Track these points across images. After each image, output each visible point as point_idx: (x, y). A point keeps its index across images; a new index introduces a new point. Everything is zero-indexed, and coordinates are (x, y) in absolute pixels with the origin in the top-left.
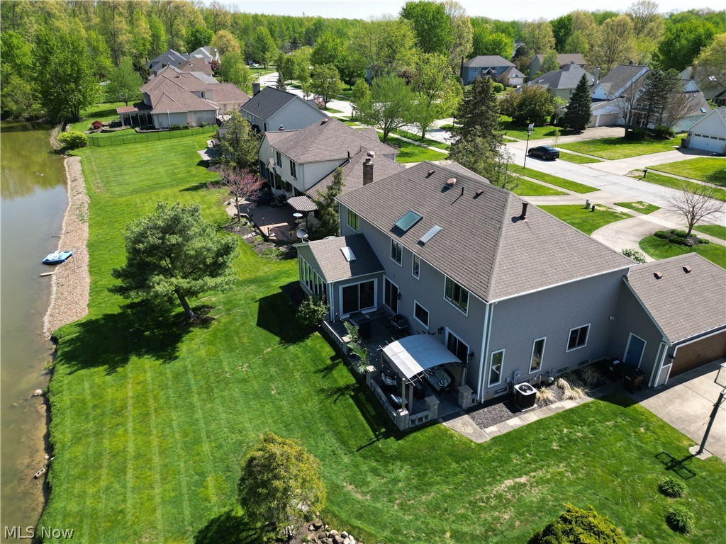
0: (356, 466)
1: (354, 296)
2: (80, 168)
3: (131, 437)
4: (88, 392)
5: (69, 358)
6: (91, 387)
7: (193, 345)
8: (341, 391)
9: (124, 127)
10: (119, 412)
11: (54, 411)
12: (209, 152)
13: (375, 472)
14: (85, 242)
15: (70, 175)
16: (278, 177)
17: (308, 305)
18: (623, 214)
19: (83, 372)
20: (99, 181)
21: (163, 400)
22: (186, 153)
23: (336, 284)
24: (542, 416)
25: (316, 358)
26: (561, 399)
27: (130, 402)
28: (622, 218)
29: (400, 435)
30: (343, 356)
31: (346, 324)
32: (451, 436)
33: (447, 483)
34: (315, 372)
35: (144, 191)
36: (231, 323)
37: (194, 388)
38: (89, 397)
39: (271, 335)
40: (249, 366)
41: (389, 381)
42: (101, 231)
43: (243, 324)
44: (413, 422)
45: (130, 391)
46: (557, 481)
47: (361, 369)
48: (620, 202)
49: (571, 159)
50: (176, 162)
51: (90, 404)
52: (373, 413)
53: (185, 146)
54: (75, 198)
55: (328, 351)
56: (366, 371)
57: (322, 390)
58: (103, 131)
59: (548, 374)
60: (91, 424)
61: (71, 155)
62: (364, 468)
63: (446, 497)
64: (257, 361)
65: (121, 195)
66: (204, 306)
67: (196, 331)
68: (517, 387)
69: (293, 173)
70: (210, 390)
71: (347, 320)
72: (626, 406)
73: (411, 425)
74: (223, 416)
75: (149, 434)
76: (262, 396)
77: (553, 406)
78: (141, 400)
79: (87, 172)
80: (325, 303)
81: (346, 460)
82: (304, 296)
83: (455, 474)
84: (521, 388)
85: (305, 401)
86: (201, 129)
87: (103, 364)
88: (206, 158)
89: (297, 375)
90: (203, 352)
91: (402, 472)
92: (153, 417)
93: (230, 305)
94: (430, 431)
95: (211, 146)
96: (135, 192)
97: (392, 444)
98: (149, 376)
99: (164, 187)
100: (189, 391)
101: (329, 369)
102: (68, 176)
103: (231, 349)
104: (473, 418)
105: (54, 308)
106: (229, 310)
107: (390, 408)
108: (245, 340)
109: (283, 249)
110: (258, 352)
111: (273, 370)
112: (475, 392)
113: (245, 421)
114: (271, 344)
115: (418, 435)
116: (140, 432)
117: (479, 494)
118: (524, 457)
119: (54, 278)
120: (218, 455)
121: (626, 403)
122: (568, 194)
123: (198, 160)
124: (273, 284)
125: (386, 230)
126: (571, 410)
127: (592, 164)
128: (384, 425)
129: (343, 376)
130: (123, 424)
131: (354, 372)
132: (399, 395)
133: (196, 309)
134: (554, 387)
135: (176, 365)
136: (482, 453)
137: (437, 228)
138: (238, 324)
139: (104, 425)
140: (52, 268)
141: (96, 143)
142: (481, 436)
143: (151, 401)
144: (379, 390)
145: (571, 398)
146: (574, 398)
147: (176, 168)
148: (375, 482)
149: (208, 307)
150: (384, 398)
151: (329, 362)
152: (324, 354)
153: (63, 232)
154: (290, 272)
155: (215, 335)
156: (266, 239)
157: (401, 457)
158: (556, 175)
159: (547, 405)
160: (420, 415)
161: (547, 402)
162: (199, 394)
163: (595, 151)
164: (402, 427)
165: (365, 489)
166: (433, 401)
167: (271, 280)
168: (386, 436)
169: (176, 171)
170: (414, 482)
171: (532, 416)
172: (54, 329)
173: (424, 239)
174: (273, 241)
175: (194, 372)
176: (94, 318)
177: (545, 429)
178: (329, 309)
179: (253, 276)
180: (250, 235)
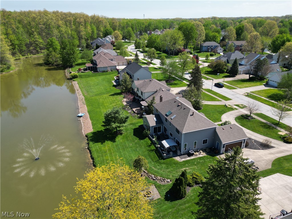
0: (155, 164)
1: (156, 129)
2: (78, 86)
3: (109, 157)
4: (98, 148)
5: (92, 140)
6: (98, 147)
7: (119, 139)
8: (152, 150)
9: (88, 71)
10: (106, 152)
11: (92, 151)
12: (116, 81)
13: (158, 165)
14: (87, 111)
15: (76, 88)
16: (137, 94)
17: (146, 131)
18: (235, 108)
19: (96, 144)
20: (85, 91)
21: (114, 150)
22: (108, 82)
23: (152, 127)
24: (195, 158)
25: (147, 143)
26: (200, 155)
27: (107, 150)
28: (234, 110)
29: (164, 159)
30: (153, 143)
31: (154, 136)
32: (175, 160)
33: (172, 168)
34: (147, 146)
35: (98, 95)
36: (127, 134)
37: (121, 148)
38: (98, 149)
39: (137, 138)
40: (132, 144)
41: (163, 149)
42: (90, 108)
43: (130, 135)
44: (167, 157)
45: (107, 148)
46: (194, 169)
47: (157, 146)
48: (236, 104)
49: (228, 87)
50: (106, 85)
51: (99, 150)
52: (159, 155)
53: (108, 79)
54: (80, 96)
55: (150, 142)
56: (158, 146)
57: (148, 150)
58: (82, 72)
59: (198, 149)
60: (100, 154)
61: (74, 81)
62: (157, 165)
63: (171, 170)
64: (134, 143)
65: (93, 96)
66: (120, 130)
67: (119, 136)
68: (190, 151)
69: (142, 94)
70: (124, 149)
71: (154, 135)
72: (213, 157)
73: (166, 157)
74: (127, 154)
75: (113, 157)
76: (135, 150)
77: (198, 156)
78: (109, 150)
79: (81, 87)
80: (149, 131)
81: (153, 163)
82: (144, 129)
83: (174, 167)
84: (191, 152)
85: (145, 152)
86: (112, 72)
87: (100, 142)
88: (115, 84)
89: (143, 147)
90: (121, 141)
91: (164, 166)
92: (113, 154)
93: (127, 130)
94: (170, 159)
95: (115, 79)
96: (96, 95)
97: (162, 161)
98: (110, 145)
99: (104, 94)
100: (119, 149)
101: (150, 146)
102: (75, 89)
103: (128, 140)
104: (180, 157)
105: (84, 129)
106: (126, 131)
107: (162, 154)
108: (131, 138)
109: (139, 115)
110: (134, 141)
111: (137, 145)
112: (181, 152)
113: (132, 155)
114: (137, 140)
115: (168, 160)
116: (111, 156)
117: (178, 170)
118: (188, 164)
119: (81, 120)
120: (127, 161)
121: (213, 156)
122: (222, 101)
123: (113, 85)
124: (137, 125)
125: (164, 115)
126: (201, 157)
127: (234, 90)
128: (161, 157)
129: (153, 147)
130: (107, 155)
131: (155, 147)
132: (164, 151)
133: (119, 130)
134: (199, 152)
135: (116, 143)
136: (180, 163)
137: (175, 116)
138: (129, 135)
139: (103, 155)
140: (80, 118)
141: (81, 77)
142: (181, 160)
143: (112, 151)
144: (160, 150)
145: (202, 155)
146: (203, 154)
147: (106, 87)
148: (158, 167)
149: (121, 130)
150: (161, 152)
151: (150, 144)
152: (149, 143)
153: (80, 107)
154: (141, 122)
155: (124, 137)
156: (134, 112)
157: (164, 163)
158: (221, 94)
159: (196, 155)
160: (168, 156)
161: (197, 155)
162: (122, 150)
163: (237, 85)
164: (164, 158)
165: (156, 168)
166: (171, 153)
167: (136, 124)
168: (161, 159)
169: (106, 88)
170: (166, 167)
171: (192, 158)
172: (86, 134)
173: (172, 118)
174: (136, 113)
175: (120, 145)
176: (95, 132)
177: (194, 160)
178: (150, 132)
179: (131, 123)
180: (130, 111)
